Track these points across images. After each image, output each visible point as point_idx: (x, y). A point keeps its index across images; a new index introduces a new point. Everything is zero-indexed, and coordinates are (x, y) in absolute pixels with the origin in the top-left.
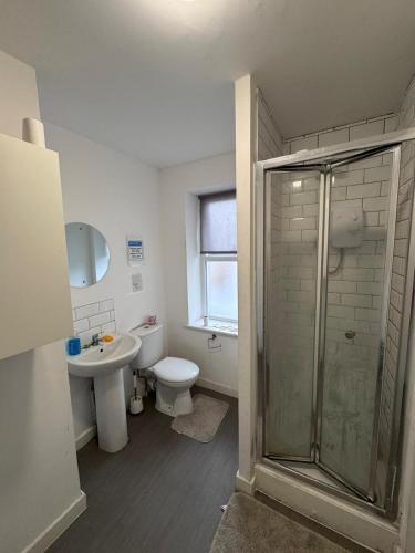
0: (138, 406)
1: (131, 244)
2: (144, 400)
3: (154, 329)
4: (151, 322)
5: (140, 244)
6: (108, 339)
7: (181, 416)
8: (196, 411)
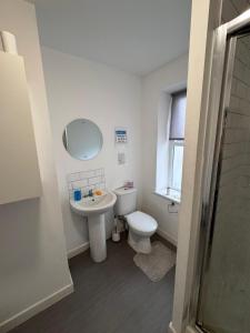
0: (116, 237)
1: (118, 132)
2: (121, 234)
3: (130, 191)
4: (129, 186)
5: (124, 132)
6: (98, 193)
7: (141, 254)
8: (153, 253)
